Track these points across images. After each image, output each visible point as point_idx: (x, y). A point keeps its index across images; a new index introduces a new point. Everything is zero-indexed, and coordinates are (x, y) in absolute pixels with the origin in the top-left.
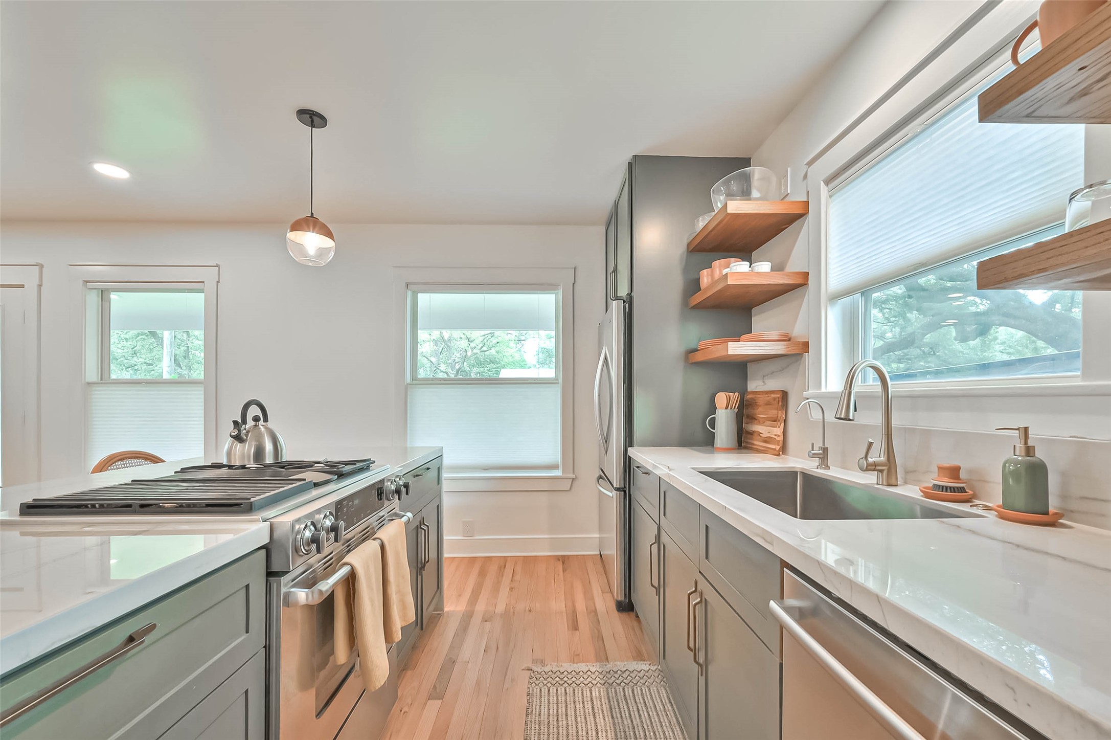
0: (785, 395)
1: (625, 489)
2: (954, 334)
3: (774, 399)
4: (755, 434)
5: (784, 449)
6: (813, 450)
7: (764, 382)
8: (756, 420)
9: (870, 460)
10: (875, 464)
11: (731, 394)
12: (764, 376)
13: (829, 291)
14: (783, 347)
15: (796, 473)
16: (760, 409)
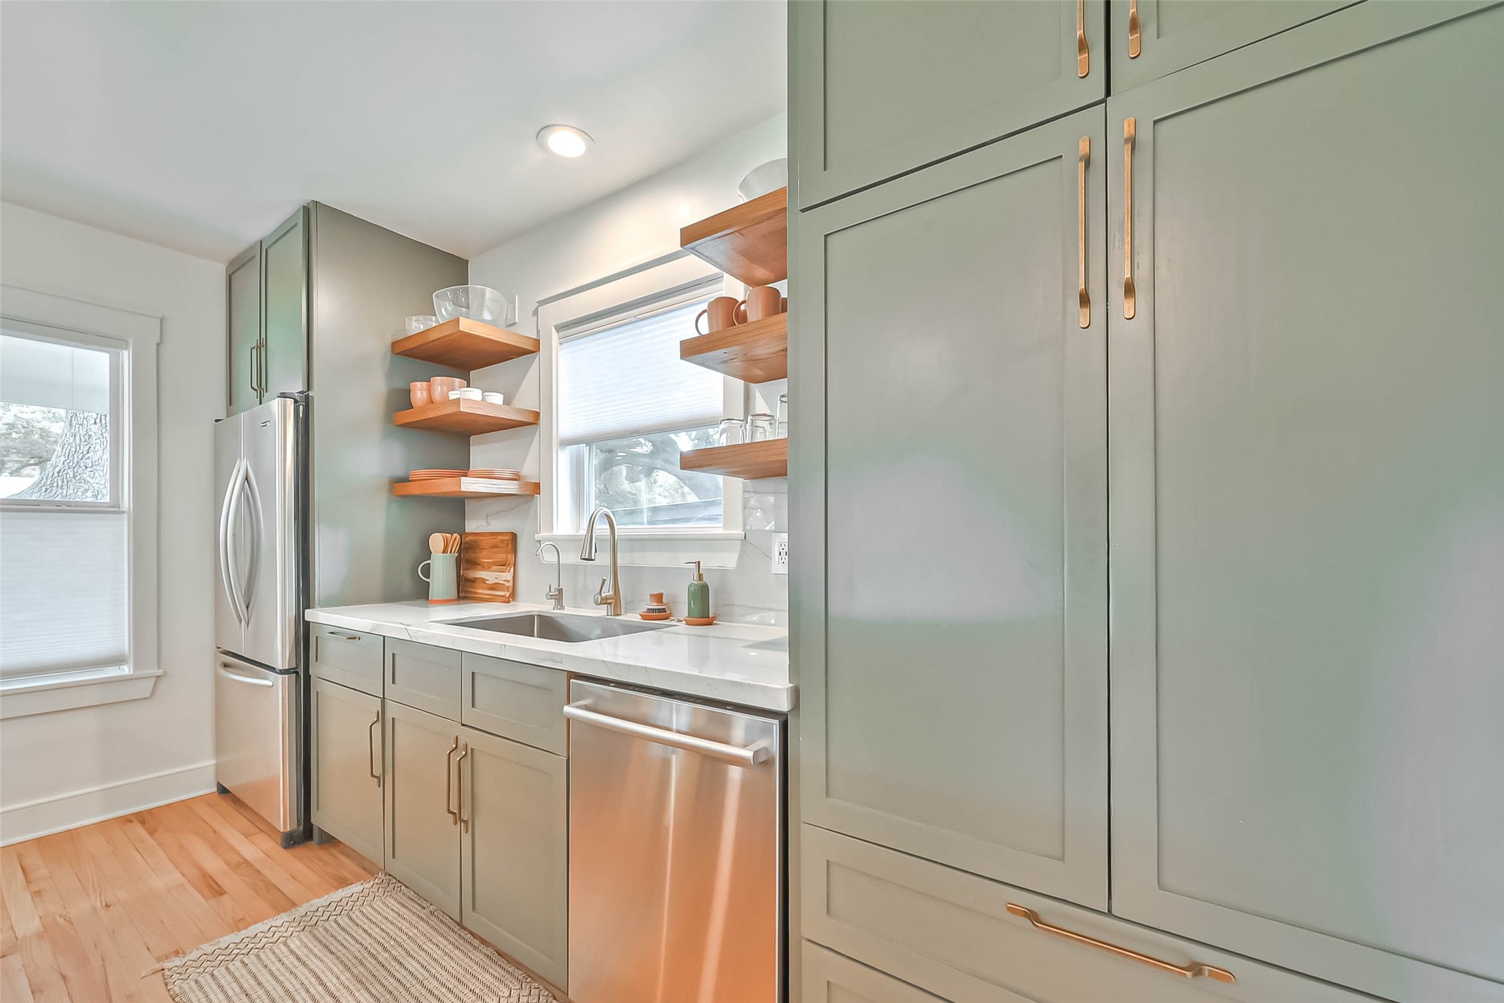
0: (514, 537)
1: (298, 670)
2: (624, 473)
3: (503, 541)
4: (478, 581)
5: (513, 596)
6: (550, 592)
7: (487, 522)
8: (479, 564)
9: (603, 595)
10: (607, 598)
11: (449, 535)
12: (487, 516)
13: (559, 436)
14: (516, 487)
15: (533, 616)
16: (484, 553)
